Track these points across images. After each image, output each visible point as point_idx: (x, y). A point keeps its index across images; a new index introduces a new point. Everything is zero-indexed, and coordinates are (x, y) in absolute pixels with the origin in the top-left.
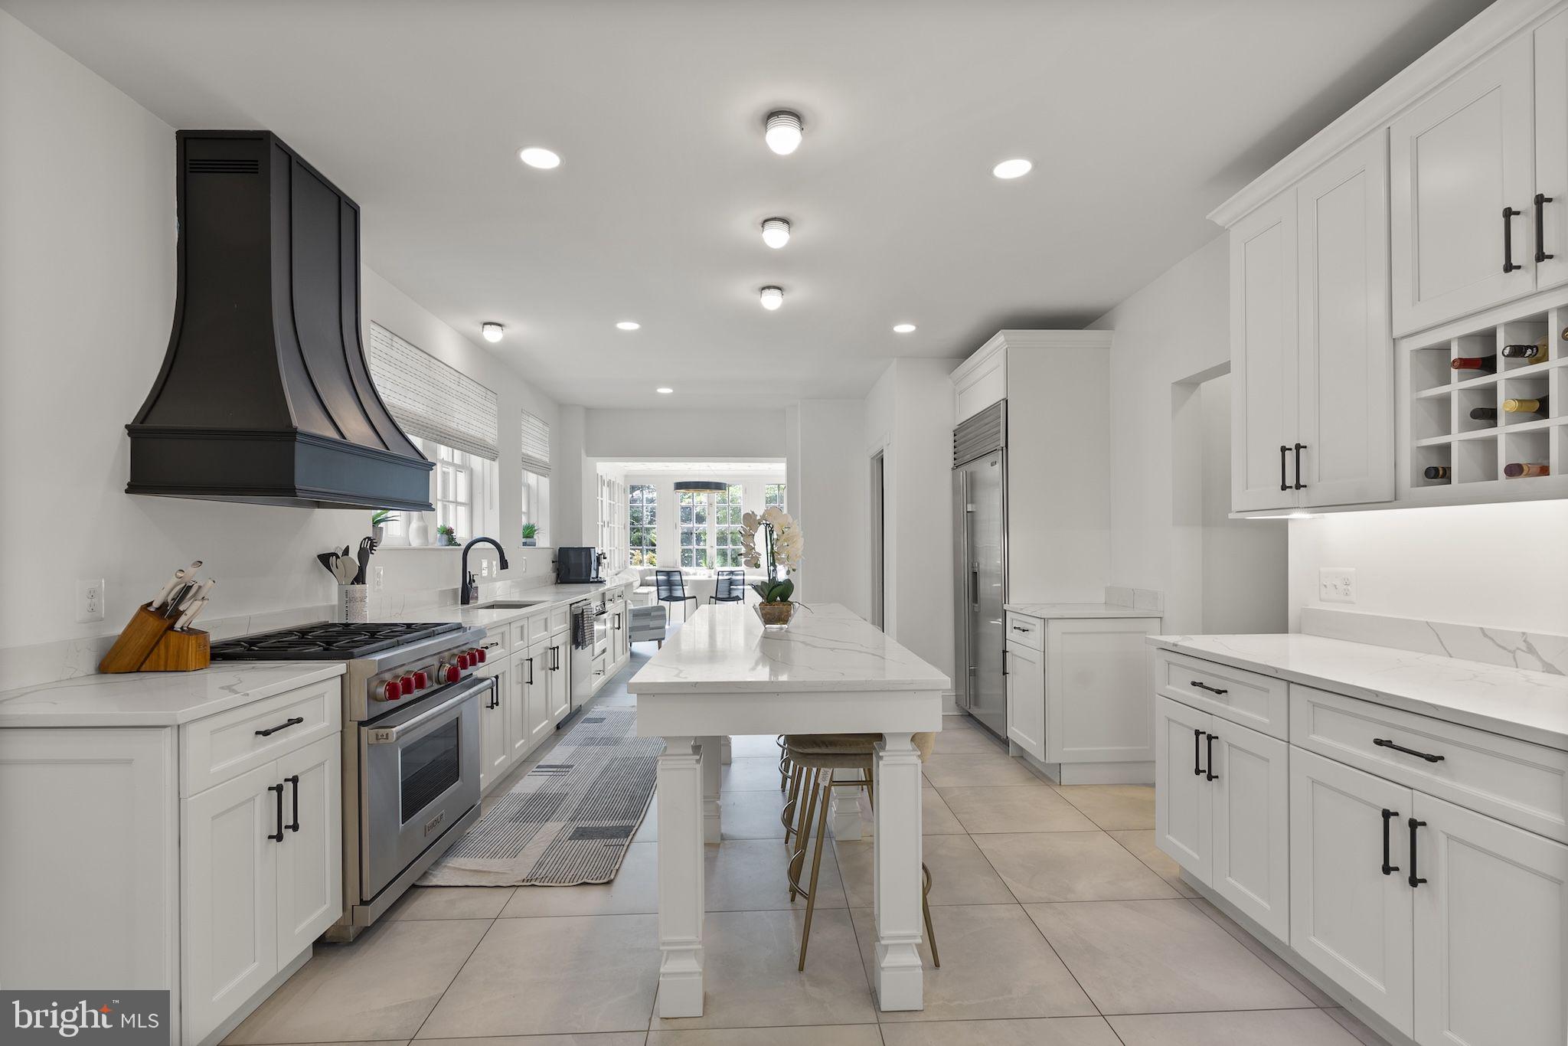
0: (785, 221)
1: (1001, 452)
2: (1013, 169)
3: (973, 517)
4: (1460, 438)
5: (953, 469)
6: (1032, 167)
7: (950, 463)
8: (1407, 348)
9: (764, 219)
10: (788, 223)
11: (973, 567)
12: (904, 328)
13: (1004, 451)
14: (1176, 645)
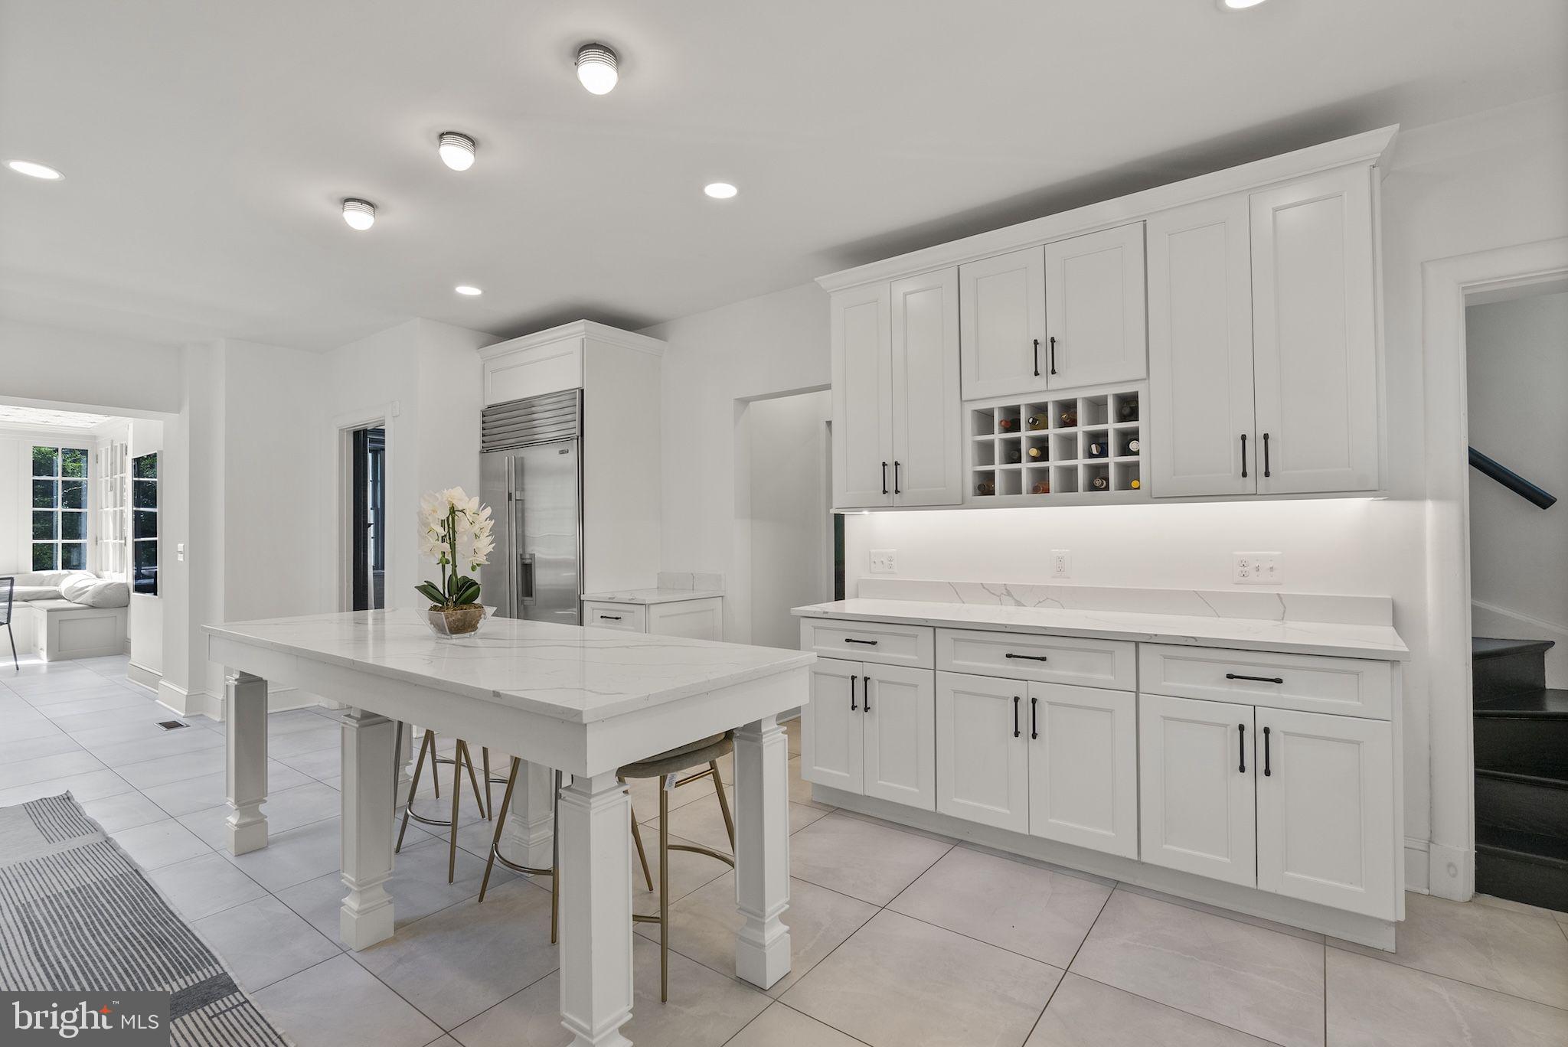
0: (473, 141)
1: (576, 441)
2: (721, 191)
3: (523, 504)
4: (999, 467)
5: (482, 452)
6: (737, 193)
7: (477, 444)
8: (970, 408)
9: (449, 129)
10: (474, 144)
11: (522, 559)
12: (468, 291)
13: (579, 441)
14: (827, 613)
